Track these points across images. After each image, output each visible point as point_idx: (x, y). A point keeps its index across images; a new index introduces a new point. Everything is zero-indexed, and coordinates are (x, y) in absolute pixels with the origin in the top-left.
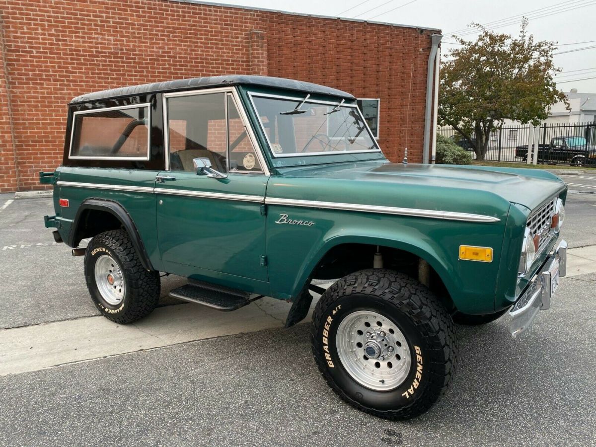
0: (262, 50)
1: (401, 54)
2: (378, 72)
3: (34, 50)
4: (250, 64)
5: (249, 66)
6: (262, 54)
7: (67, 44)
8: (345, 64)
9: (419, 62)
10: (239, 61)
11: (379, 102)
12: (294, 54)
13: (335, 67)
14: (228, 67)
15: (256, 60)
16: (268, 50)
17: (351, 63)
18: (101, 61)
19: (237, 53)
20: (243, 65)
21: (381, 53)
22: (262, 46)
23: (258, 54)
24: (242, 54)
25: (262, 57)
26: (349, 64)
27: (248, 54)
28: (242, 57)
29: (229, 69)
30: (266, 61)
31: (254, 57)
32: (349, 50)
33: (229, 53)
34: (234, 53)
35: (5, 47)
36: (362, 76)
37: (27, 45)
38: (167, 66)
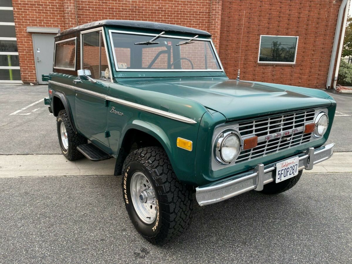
0: (218, 5)
1: (318, 5)
2: (299, 18)
3: (91, 9)
4: (211, 14)
5: (210, 15)
6: (218, 8)
7: (107, 5)
8: (275, 13)
9: (332, 11)
10: (204, 12)
11: (298, 39)
12: (239, 7)
13: (268, 15)
14: (196, 16)
15: (214, 11)
16: (223, 5)
17: (280, 12)
18: (124, 14)
19: (203, 8)
20: (206, 15)
21: (302, 5)
22: (219, 3)
23: (216, 7)
24: (206, 8)
25: (218, 10)
26: (278, 13)
27: (210, 8)
28: (206, 10)
29: (197, 17)
30: (220, 12)
31: (213, 10)
32: (279, 3)
33: (198, 8)
34: (201, 7)
35: (77, 7)
36: (287, 21)
37: (87, 6)
38: (161, 16)
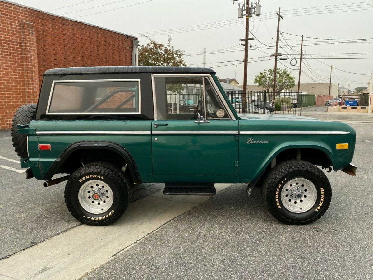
0: (32, 36)
1: (118, 49)
2: (106, 58)
4: (23, 45)
5: (22, 46)
6: (33, 39)
8: (87, 52)
9: (127, 55)
10: (14, 42)
12: (54, 41)
13: (81, 53)
14: (5, 45)
15: (28, 42)
16: (37, 37)
17: (91, 51)
19: (12, 36)
20: (17, 45)
21: (107, 47)
22: (32, 34)
23: (29, 38)
24: (16, 37)
25: (33, 41)
26: (89, 52)
27: (21, 38)
28: (16, 39)
29: (6, 46)
30: (35, 45)
31: (27, 40)
32: (89, 43)
33: (6, 35)
34: (10, 36)
36: (97, 60)
